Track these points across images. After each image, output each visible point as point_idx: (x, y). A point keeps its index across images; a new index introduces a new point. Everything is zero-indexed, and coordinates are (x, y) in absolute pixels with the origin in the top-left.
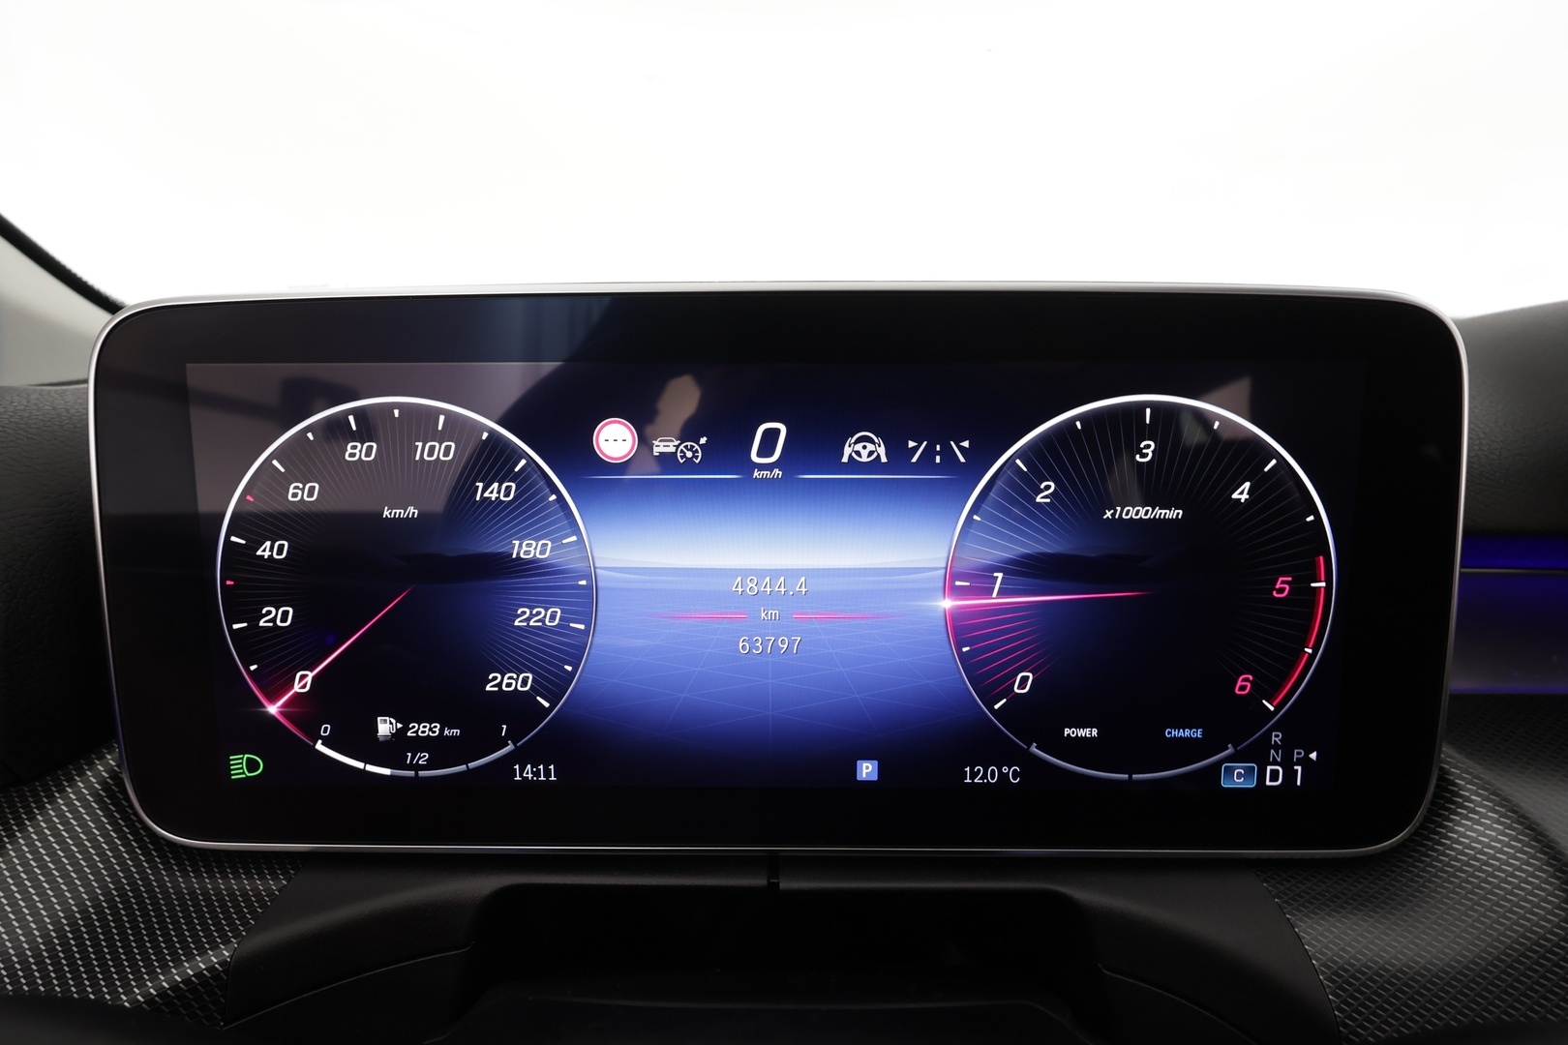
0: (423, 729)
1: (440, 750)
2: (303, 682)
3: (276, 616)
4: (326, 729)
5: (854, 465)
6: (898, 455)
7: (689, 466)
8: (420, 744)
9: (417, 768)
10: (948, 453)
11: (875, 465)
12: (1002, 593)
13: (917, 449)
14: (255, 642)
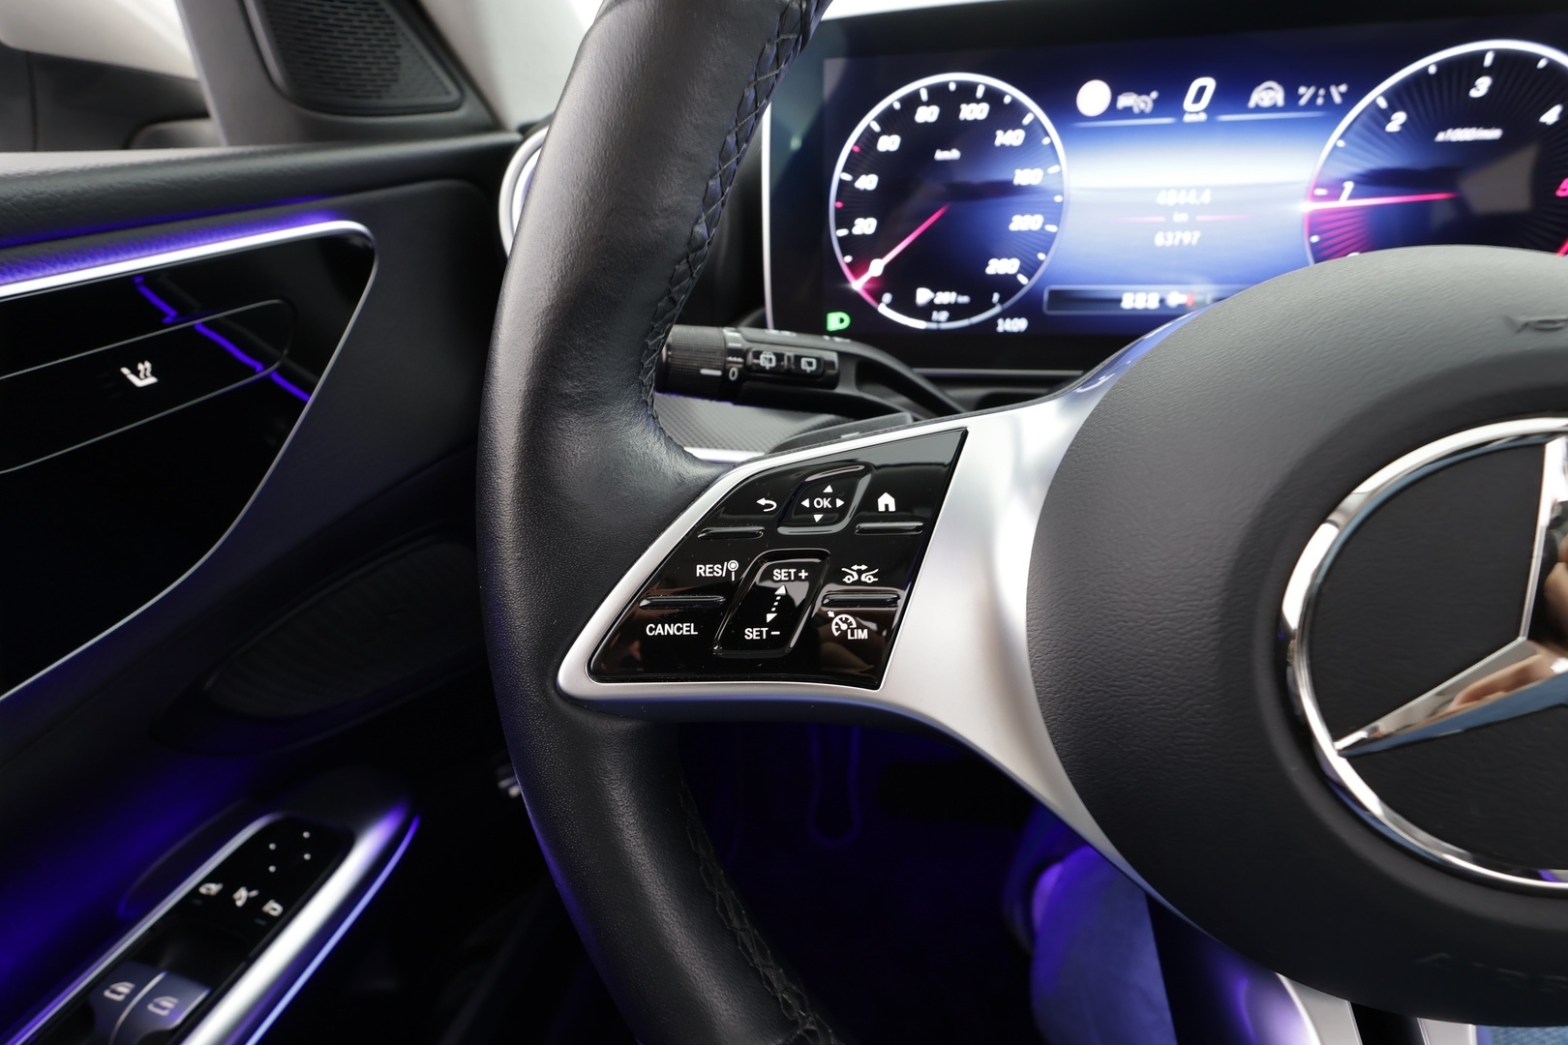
0: (946, 297)
1: (956, 312)
2: (877, 267)
3: (865, 226)
4: (887, 297)
5: (1258, 109)
6: (1292, 97)
7: (1142, 115)
8: (941, 308)
9: (938, 322)
10: (1328, 97)
11: (1274, 108)
12: (1352, 197)
13: (1306, 93)
14: (849, 244)
